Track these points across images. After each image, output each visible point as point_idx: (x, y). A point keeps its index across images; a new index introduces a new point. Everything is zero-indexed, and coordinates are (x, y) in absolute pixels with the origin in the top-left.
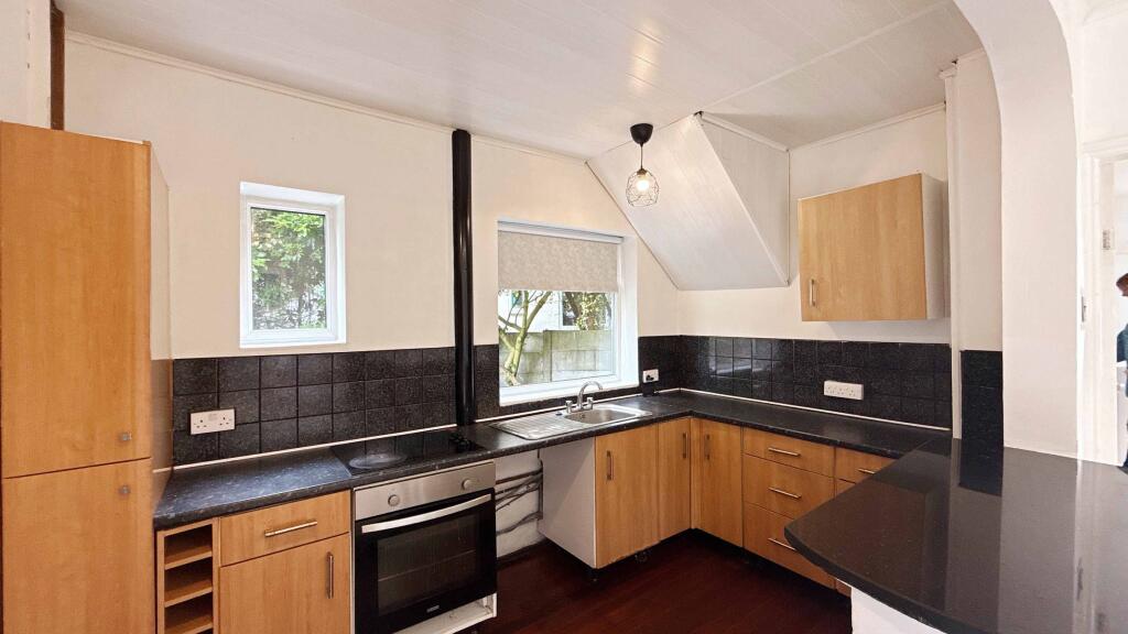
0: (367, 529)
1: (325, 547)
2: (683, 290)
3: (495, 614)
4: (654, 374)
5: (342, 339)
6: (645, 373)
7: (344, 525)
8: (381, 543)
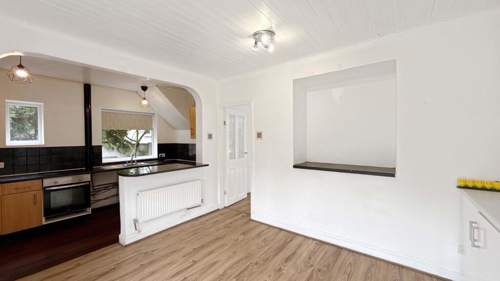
0: (46, 189)
1: (34, 193)
2: (176, 129)
3: (90, 213)
4: (164, 155)
5: (43, 144)
6: (160, 155)
7: (40, 187)
8: (52, 193)
